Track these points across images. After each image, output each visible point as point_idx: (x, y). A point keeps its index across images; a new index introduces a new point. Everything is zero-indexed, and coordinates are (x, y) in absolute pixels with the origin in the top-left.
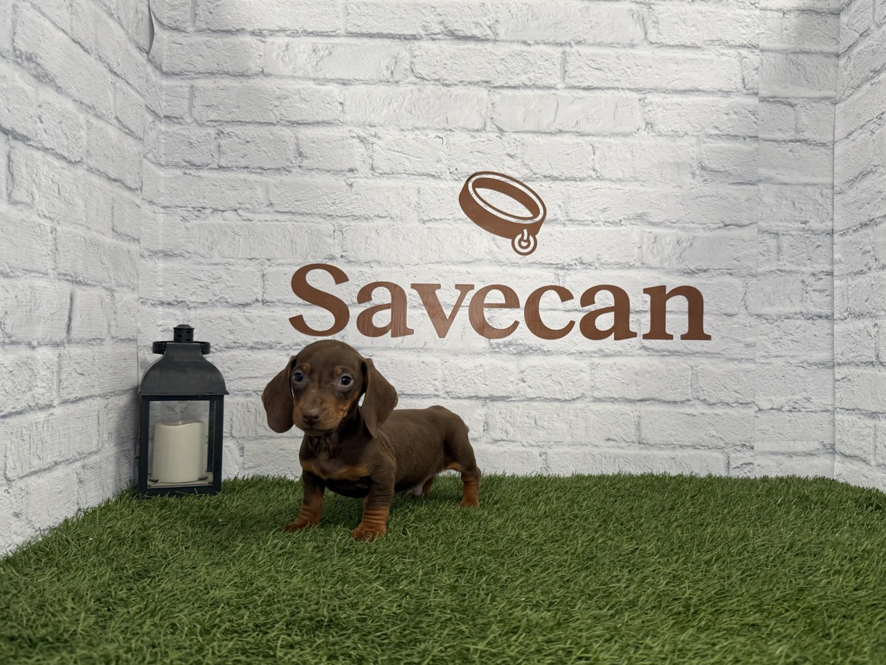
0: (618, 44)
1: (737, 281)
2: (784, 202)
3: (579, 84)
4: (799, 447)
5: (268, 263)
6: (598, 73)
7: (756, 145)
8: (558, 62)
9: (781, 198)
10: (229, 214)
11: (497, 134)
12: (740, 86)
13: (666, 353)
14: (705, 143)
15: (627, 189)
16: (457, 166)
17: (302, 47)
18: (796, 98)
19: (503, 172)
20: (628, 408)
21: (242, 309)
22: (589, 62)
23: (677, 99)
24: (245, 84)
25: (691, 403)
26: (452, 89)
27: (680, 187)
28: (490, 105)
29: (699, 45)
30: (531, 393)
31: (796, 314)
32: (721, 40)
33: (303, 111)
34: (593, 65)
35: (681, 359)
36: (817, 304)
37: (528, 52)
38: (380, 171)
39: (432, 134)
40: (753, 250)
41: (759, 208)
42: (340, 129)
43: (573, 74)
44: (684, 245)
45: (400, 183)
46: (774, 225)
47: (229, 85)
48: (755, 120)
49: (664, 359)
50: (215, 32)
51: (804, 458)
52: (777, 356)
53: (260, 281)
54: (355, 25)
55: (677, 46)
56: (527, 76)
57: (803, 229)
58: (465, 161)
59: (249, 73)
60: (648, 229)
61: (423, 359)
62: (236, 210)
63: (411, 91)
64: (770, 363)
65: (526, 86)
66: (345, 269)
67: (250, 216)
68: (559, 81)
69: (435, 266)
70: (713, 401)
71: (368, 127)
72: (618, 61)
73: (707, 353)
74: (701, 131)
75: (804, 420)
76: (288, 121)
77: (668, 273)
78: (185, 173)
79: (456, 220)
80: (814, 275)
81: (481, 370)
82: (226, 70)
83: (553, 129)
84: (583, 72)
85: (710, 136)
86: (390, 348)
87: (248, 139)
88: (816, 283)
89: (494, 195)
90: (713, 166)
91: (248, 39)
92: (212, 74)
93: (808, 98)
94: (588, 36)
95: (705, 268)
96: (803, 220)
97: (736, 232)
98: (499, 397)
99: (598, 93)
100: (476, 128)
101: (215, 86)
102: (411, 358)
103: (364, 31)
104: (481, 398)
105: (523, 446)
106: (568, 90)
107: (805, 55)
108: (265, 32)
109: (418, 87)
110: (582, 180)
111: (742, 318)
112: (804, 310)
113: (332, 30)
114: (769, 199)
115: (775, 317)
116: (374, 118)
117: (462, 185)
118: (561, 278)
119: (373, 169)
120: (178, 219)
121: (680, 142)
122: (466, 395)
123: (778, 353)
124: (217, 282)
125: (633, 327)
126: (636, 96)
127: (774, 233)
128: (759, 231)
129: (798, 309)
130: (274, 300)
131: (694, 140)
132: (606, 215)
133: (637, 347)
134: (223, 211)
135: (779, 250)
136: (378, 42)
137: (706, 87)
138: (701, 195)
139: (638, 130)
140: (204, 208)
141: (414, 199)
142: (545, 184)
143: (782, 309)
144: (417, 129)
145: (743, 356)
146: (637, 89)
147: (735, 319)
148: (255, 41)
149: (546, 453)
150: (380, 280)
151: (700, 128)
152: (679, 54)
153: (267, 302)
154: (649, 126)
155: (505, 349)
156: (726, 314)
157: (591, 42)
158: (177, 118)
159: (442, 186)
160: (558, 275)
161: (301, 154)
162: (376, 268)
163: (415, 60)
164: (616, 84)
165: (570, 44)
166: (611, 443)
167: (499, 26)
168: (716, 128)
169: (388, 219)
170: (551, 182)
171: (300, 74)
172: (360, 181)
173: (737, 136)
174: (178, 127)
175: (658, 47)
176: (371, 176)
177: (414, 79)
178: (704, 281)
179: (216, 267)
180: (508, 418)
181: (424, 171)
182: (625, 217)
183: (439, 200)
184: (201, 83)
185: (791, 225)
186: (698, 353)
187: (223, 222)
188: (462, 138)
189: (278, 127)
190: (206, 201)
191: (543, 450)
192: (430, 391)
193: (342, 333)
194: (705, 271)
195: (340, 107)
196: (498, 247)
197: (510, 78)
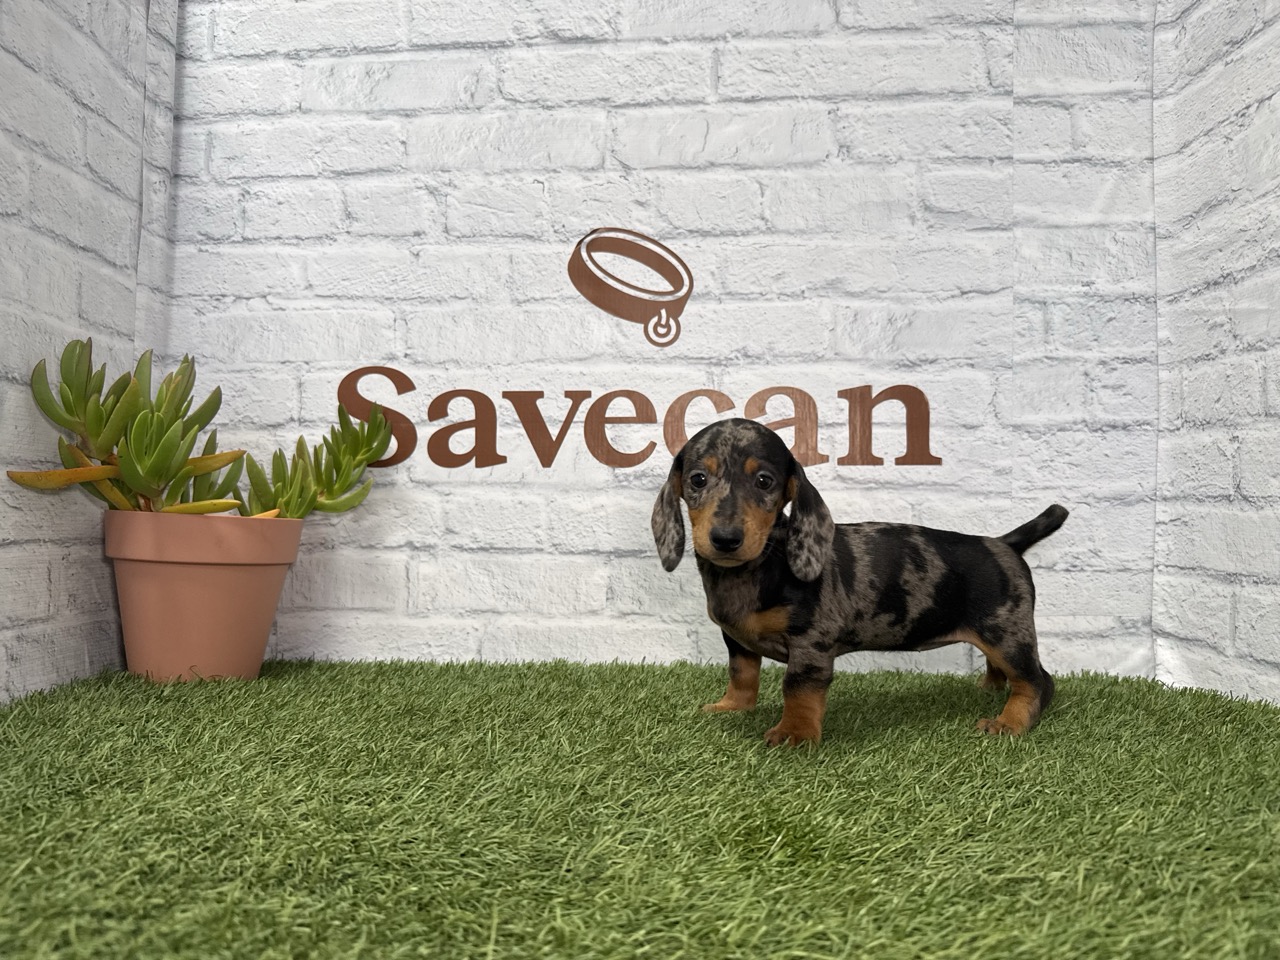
0: (796, 32)
1: (981, 377)
2: (1056, 254)
3: (739, 95)
4: (1082, 624)
5: (306, 366)
6: (768, 77)
7: (1010, 170)
8: (707, 64)
9: (1050, 248)
10: (256, 303)
11: (620, 173)
12: (984, 83)
13: (873, 485)
14: (930, 171)
15: (812, 244)
16: (564, 222)
17: (351, 72)
18: (1073, 96)
19: (629, 228)
21: (273, 432)
22: (752, 62)
23: (887, 107)
24: (277, 125)
26: (558, 114)
27: (892, 238)
28: (610, 133)
29: (918, 25)
31: (1075, 423)
32: (953, 15)
33: (352, 156)
34: (759, 66)
35: (895, 495)
36: (1107, 406)
37: (664, 54)
38: (458, 234)
39: (529, 178)
40: (1005, 329)
41: (1016, 264)
42: (403, 178)
43: (729, 81)
44: (899, 324)
45: (483, 249)
46: (1039, 290)
47: (257, 127)
48: (1008, 133)
49: (870, 493)
50: (238, 57)
51: (1090, 642)
52: (1047, 488)
53: (296, 392)
54: (421, 33)
55: (884, 30)
56: (662, 88)
57: (1086, 294)
58: (575, 214)
59: (283, 109)
60: (844, 302)
61: (520, 498)
62: (265, 297)
63: (499, 119)
64: (1034, 499)
65: (661, 102)
66: (410, 372)
67: (282, 303)
68: (708, 91)
69: (535, 366)
71: (440, 173)
72: (796, 58)
73: (935, 484)
74: (923, 153)
75: (1090, 584)
76: (333, 172)
77: (876, 366)
78: (201, 250)
79: (564, 299)
80: (1103, 363)
81: (602, 513)
82: (253, 108)
83: (702, 161)
84: (744, 77)
85: (938, 160)
86: (473, 483)
87: (281, 199)
88: (1107, 376)
89: (617, 262)
90: (944, 205)
91: (280, 63)
92: (235, 114)
93: (1091, 95)
94: (751, 24)
95: (931, 357)
96: (1085, 280)
97: (979, 303)
98: (628, 551)
99: (766, 106)
100: (590, 165)
101: (239, 131)
102: (503, 496)
103: (434, 41)
104: (603, 553)
105: (664, 621)
106: (723, 105)
107: (1087, 29)
108: (302, 53)
109: (510, 112)
110: (746, 234)
111: (991, 431)
112: (1087, 418)
113: (392, 43)
114: (1030, 251)
115: (1042, 429)
116: (449, 160)
117: (571, 249)
118: (715, 378)
119: (446, 230)
120: (191, 312)
121: (894, 172)
122: (581, 548)
123: (1048, 484)
124: (240, 396)
125: (823, 448)
126: (823, 106)
127: (1039, 302)
128: (1016, 299)
129: (1078, 415)
130: (315, 418)
131: (912, 168)
132: (780, 284)
133: (830, 477)
134: (248, 299)
135: (1048, 327)
136: (453, 54)
137: (931, 85)
138: (925, 248)
139: (827, 156)
140: (224, 296)
141: (505, 271)
142: (692, 242)
143: (1052, 416)
144: (508, 171)
145: (991, 489)
146: (824, 96)
147: (979, 433)
148: (290, 66)
149: (697, 632)
150: (458, 388)
151: (921, 149)
152: (889, 41)
153: (305, 421)
154: (844, 150)
155: (637, 483)
156: (964, 426)
157: (755, 32)
158: (191, 177)
159: (544, 251)
160: (712, 374)
161: (349, 215)
162: (454, 371)
163: (504, 76)
164: (794, 92)
165: (725, 38)
167: (620, 20)
168: (947, 147)
169: (469, 300)
170: (700, 238)
171: (349, 106)
172: (431, 249)
173: (980, 158)
174: (194, 188)
175: (856, 34)
176: (444, 240)
177: (502, 102)
178: (930, 377)
179: (238, 375)
180: (642, 582)
181: (518, 230)
182: (810, 285)
183: (539, 272)
184: (221, 127)
185: (1067, 289)
186: (922, 484)
187: (248, 314)
188: (572, 182)
189: (319, 180)
190: (226, 286)
191: (693, 628)
192: (531, 543)
193: (407, 462)
194: (932, 362)
195: (402, 148)
196: (625, 335)
197: (638, 92)
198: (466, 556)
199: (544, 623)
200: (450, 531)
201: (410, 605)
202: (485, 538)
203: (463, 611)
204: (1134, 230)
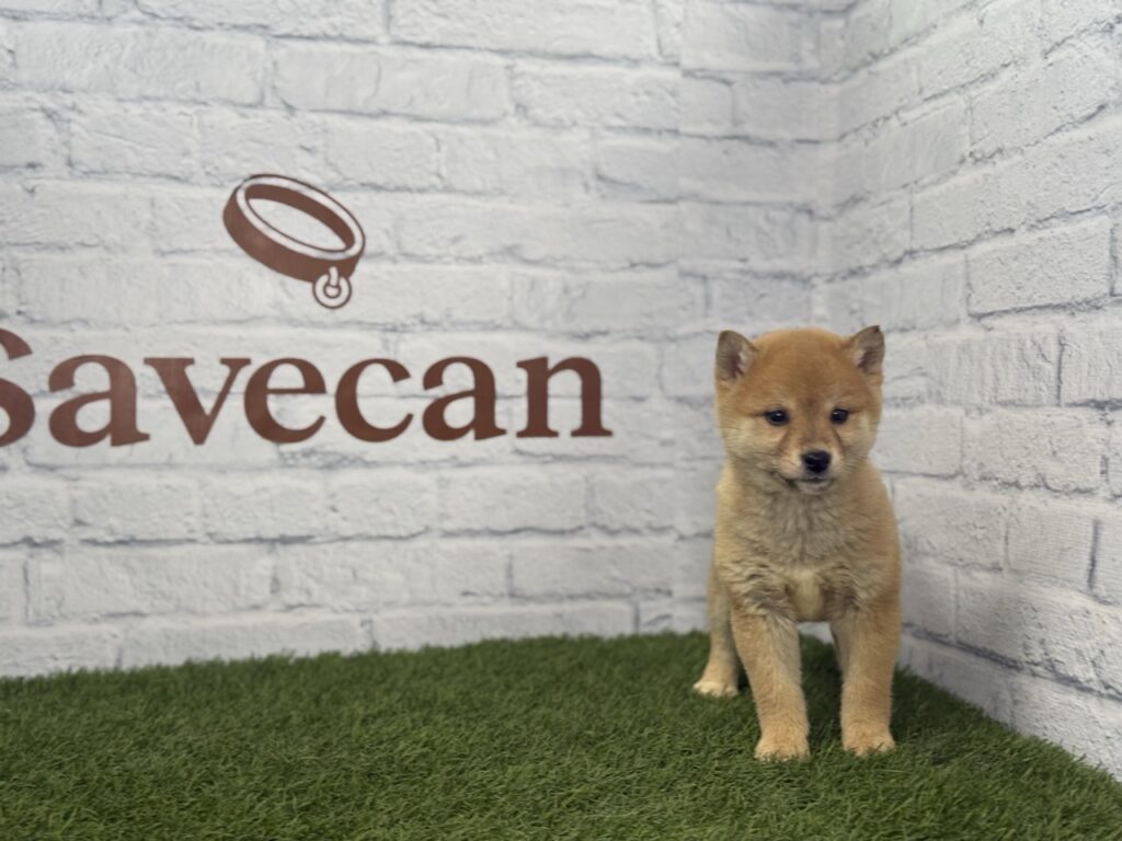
1: (648, 349)
2: (716, 230)
3: (413, 39)
6: (442, 23)
7: (676, 143)
9: (712, 224)
11: (283, 113)
12: (654, 52)
13: (548, 458)
14: (603, 138)
15: (489, 207)
16: (217, 163)
18: (734, 72)
19: (294, 175)
20: (493, 544)
22: (426, 4)
23: (563, 68)
25: (585, 532)
26: (208, 37)
27: (566, 205)
28: (269, 65)
30: (347, 529)
34: (434, 9)
35: (571, 467)
38: (84, 168)
39: (173, 109)
40: (670, 302)
41: (680, 238)
42: (11, 96)
43: (402, 22)
44: (575, 294)
45: (118, 189)
46: (701, 265)
48: (675, 104)
49: (546, 467)
52: (705, 458)
56: (328, 20)
57: (743, 272)
58: (232, 155)
60: (522, 269)
61: (167, 482)
63: (135, 35)
64: (695, 469)
65: (327, 38)
66: (24, 333)
68: (379, 30)
69: (184, 327)
70: (615, 526)
71: (60, 93)
72: (472, 4)
73: (607, 456)
74: (597, 120)
77: (553, 336)
79: (218, 252)
81: (266, 496)
83: (373, 107)
84: (418, 20)
85: (609, 128)
86: (108, 465)
89: (279, 211)
90: (616, 175)
93: (751, 73)
95: (603, 328)
96: (741, 256)
97: (647, 275)
98: (295, 538)
99: (443, 55)
100: (247, 101)
102: (147, 480)
104: (266, 540)
105: (335, 611)
106: (396, 47)
109: (147, 28)
110: (421, 191)
111: (657, 403)
114: (693, 225)
115: (702, 401)
116: (71, 78)
117: (227, 195)
118: (391, 346)
119: (70, 164)
121: (566, 136)
122: (241, 536)
123: (706, 454)
125: (501, 421)
126: (499, 61)
127: (700, 277)
128: (680, 273)
131: (585, 134)
132: (458, 247)
133: (508, 451)
135: (708, 301)
137: (606, 49)
138: (598, 218)
139: (505, 114)
141: (145, 216)
142: (363, 196)
144: (147, 98)
145: (657, 460)
146: (501, 50)
147: (646, 405)
150: (88, 353)
151: (595, 115)
154: (520, 110)
155: (304, 461)
156: (633, 398)
159: (194, 196)
160: (386, 341)
162: (80, 331)
164: (471, 42)
166: (470, 599)
168: (619, 115)
169: (101, 248)
170: (373, 193)
172: (49, 185)
173: (649, 129)
176: (68, 175)
177: (139, 15)
178: (601, 349)
180: (310, 571)
181: (160, 169)
182: (487, 250)
183: (188, 219)
185: (725, 264)
186: (594, 456)
188: (226, 117)
191: (366, 617)
192: (182, 532)
193: (23, 442)
194: (605, 333)
195: (9, 59)
196: (291, 296)
197: (301, 23)
198: (102, 551)
199: (197, 623)
200: (79, 523)
201: (31, 612)
202: (124, 529)
203: (96, 615)
204: (784, 209)
